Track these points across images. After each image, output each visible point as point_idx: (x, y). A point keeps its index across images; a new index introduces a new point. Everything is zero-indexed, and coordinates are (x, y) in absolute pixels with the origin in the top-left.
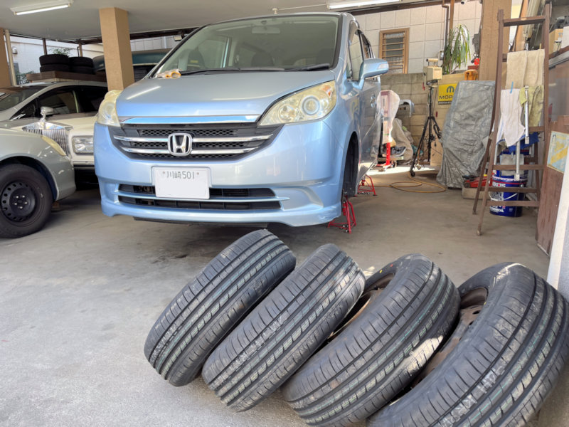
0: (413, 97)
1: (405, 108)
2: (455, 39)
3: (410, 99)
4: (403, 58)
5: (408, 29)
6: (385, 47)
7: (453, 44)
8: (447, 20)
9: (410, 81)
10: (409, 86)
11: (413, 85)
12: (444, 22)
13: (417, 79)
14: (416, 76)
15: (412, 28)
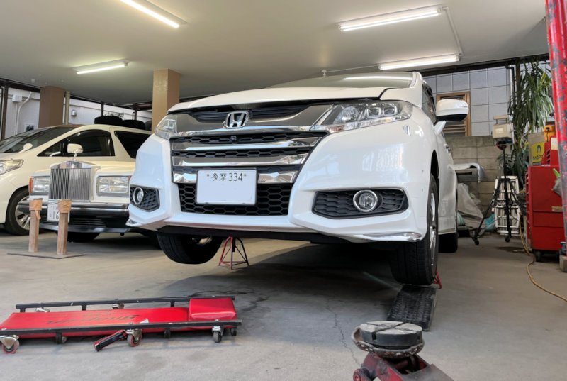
0: (480, 161)
1: (471, 174)
3: (476, 162)
4: (465, 122)
9: (475, 144)
10: (474, 150)
11: (479, 149)
12: (509, 85)
13: (484, 143)
14: (481, 139)
15: (472, 91)
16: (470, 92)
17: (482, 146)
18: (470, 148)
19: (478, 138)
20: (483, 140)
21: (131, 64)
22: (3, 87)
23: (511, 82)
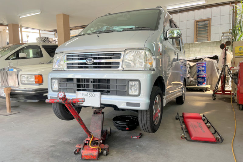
4: (208, 34)
6: (198, 29)
9: (212, 45)
10: (212, 48)
11: (214, 48)
12: (231, 14)
13: (216, 45)
14: (215, 43)
15: (213, 18)
16: (211, 19)
17: (215, 46)
18: (210, 47)
19: (213, 43)
20: (216, 43)
23: (232, 13)
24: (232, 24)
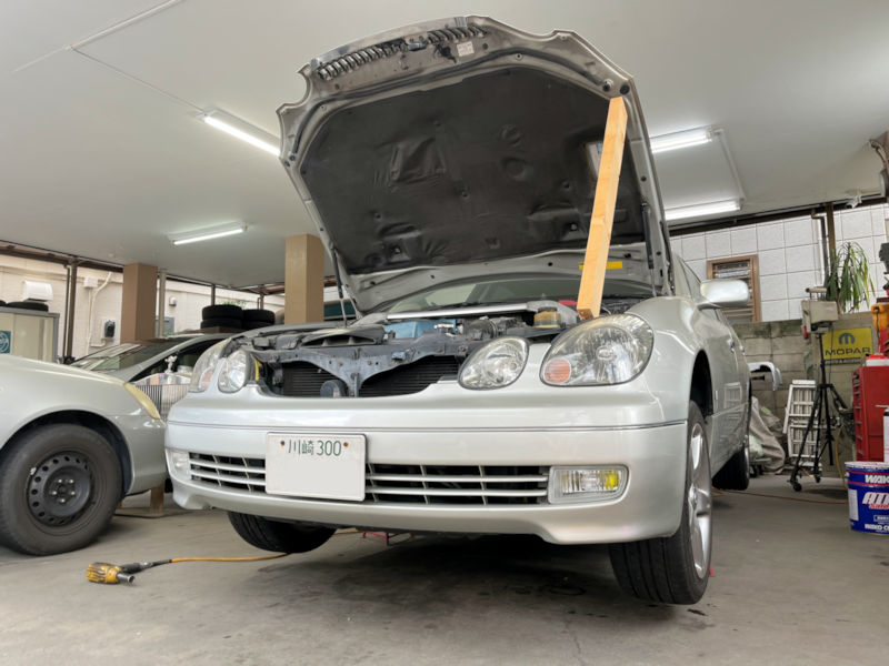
0: (776, 358)
1: (763, 378)
2: (842, 264)
3: (770, 361)
4: (752, 301)
5: (756, 257)
7: (840, 273)
8: (824, 236)
9: (768, 334)
10: (767, 341)
12: (818, 243)
13: (782, 332)
14: (777, 326)
15: (762, 255)
17: (779, 336)
18: (761, 340)
19: (769, 326)
20: (781, 328)
21: (251, 228)
22: (70, 267)
23: (821, 238)
24: (823, 272)
